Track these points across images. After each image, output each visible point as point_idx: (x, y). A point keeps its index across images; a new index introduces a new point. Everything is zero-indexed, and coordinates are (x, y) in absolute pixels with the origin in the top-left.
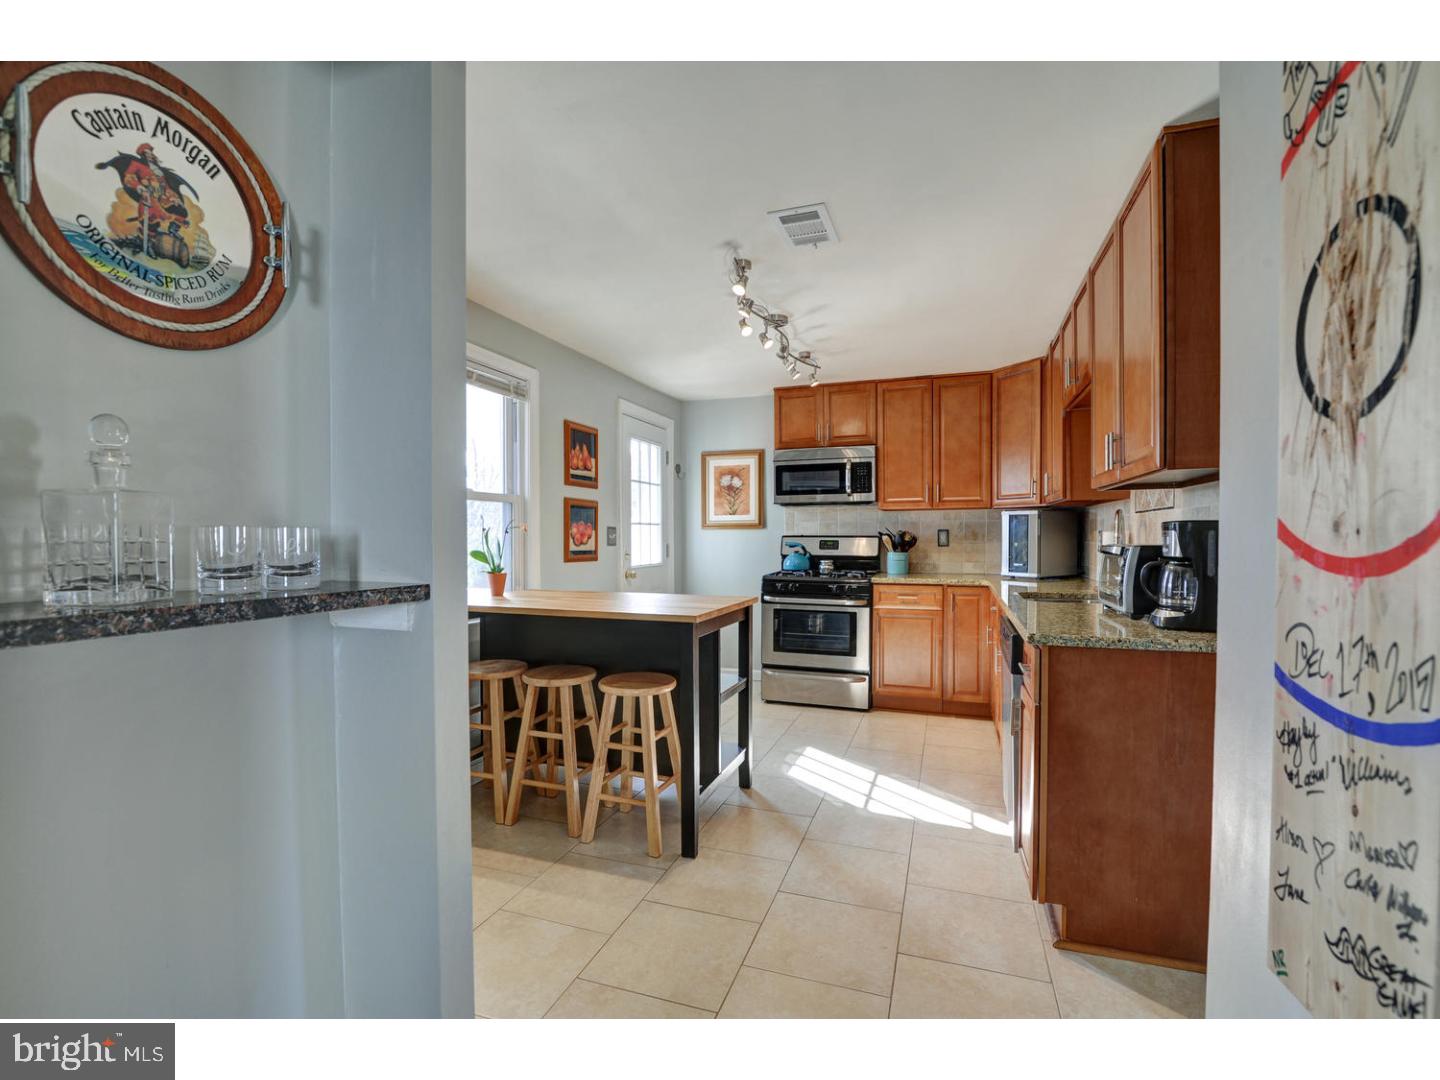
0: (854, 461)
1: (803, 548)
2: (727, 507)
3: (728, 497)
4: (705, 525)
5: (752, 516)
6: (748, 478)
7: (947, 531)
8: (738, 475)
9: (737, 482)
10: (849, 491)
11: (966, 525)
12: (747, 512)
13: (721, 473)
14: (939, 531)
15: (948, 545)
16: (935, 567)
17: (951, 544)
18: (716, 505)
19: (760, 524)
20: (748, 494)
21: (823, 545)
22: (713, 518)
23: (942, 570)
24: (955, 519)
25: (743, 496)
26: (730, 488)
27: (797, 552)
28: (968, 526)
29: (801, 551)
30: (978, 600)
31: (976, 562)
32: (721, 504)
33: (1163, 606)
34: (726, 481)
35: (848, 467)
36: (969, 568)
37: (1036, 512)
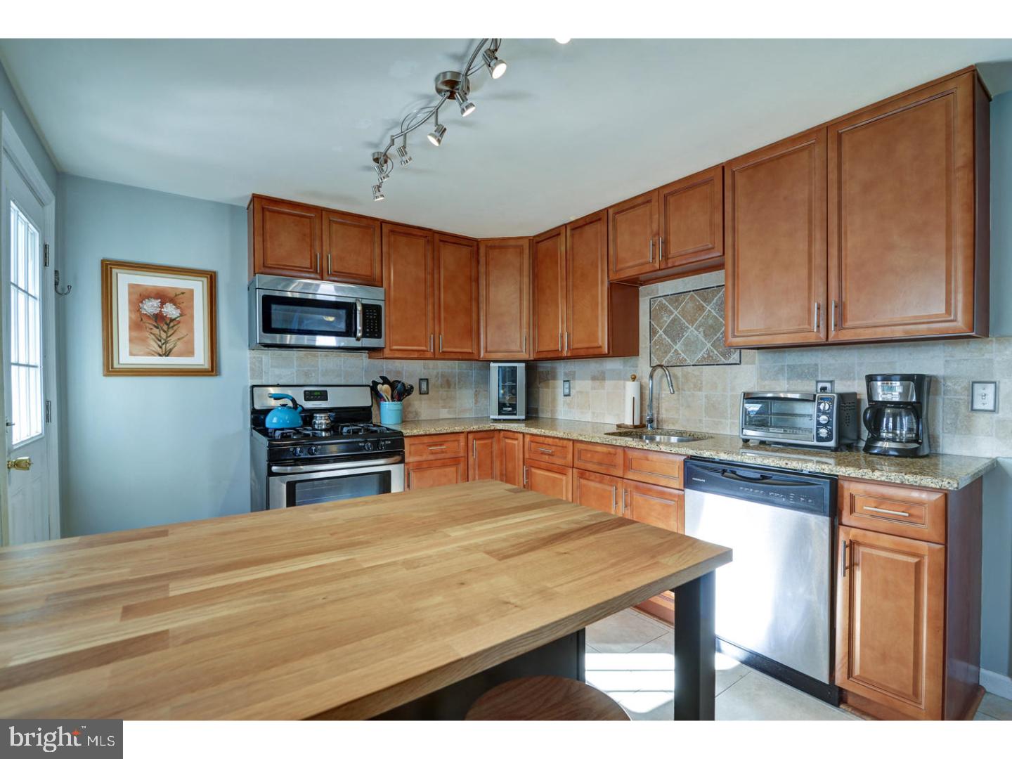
0: (364, 302)
1: (293, 400)
2: (154, 346)
3: (156, 331)
4: (110, 369)
5: (200, 358)
6: (192, 307)
7: (427, 379)
8: (173, 301)
9: (170, 311)
10: (359, 334)
11: (442, 375)
12: (190, 352)
13: (140, 296)
14: (421, 380)
15: (428, 393)
16: (417, 414)
17: (430, 393)
18: (131, 340)
19: (212, 370)
20: (191, 330)
21: (309, 396)
22: (125, 357)
23: (423, 416)
24: (433, 369)
25: (182, 331)
26: (159, 318)
27: (284, 405)
28: (443, 376)
29: (290, 404)
30: (492, 443)
31: (450, 407)
32: (143, 340)
33: (884, 439)
34: (151, 306)
35: (359, 308)
36: (444, 414)
37: (523, 365)
